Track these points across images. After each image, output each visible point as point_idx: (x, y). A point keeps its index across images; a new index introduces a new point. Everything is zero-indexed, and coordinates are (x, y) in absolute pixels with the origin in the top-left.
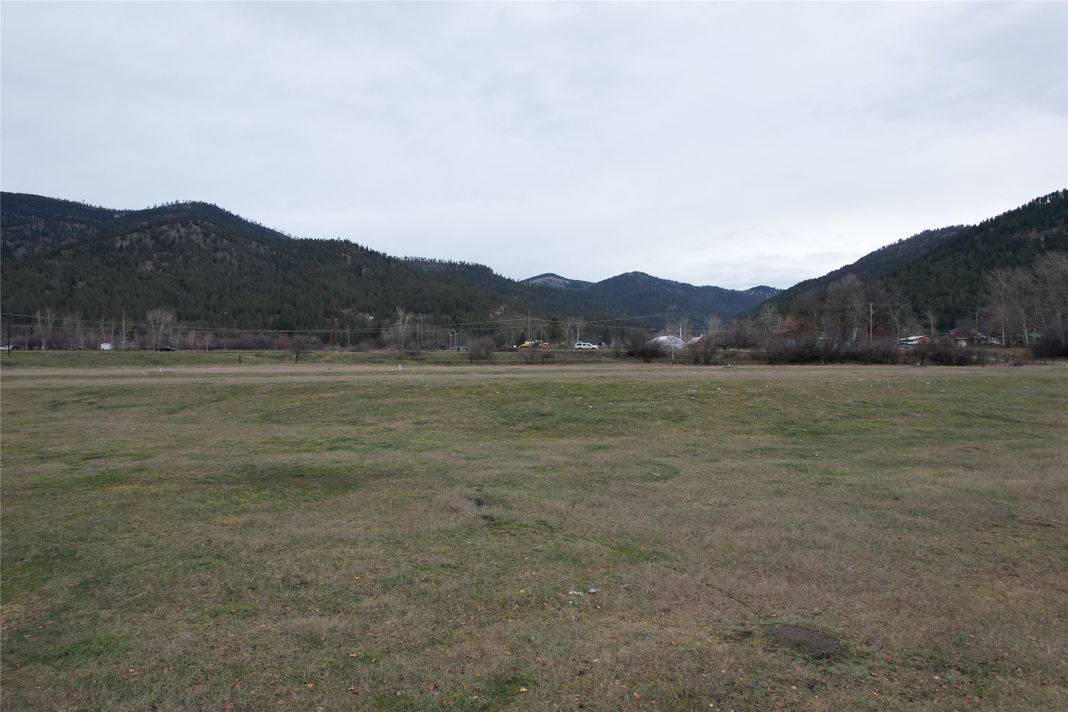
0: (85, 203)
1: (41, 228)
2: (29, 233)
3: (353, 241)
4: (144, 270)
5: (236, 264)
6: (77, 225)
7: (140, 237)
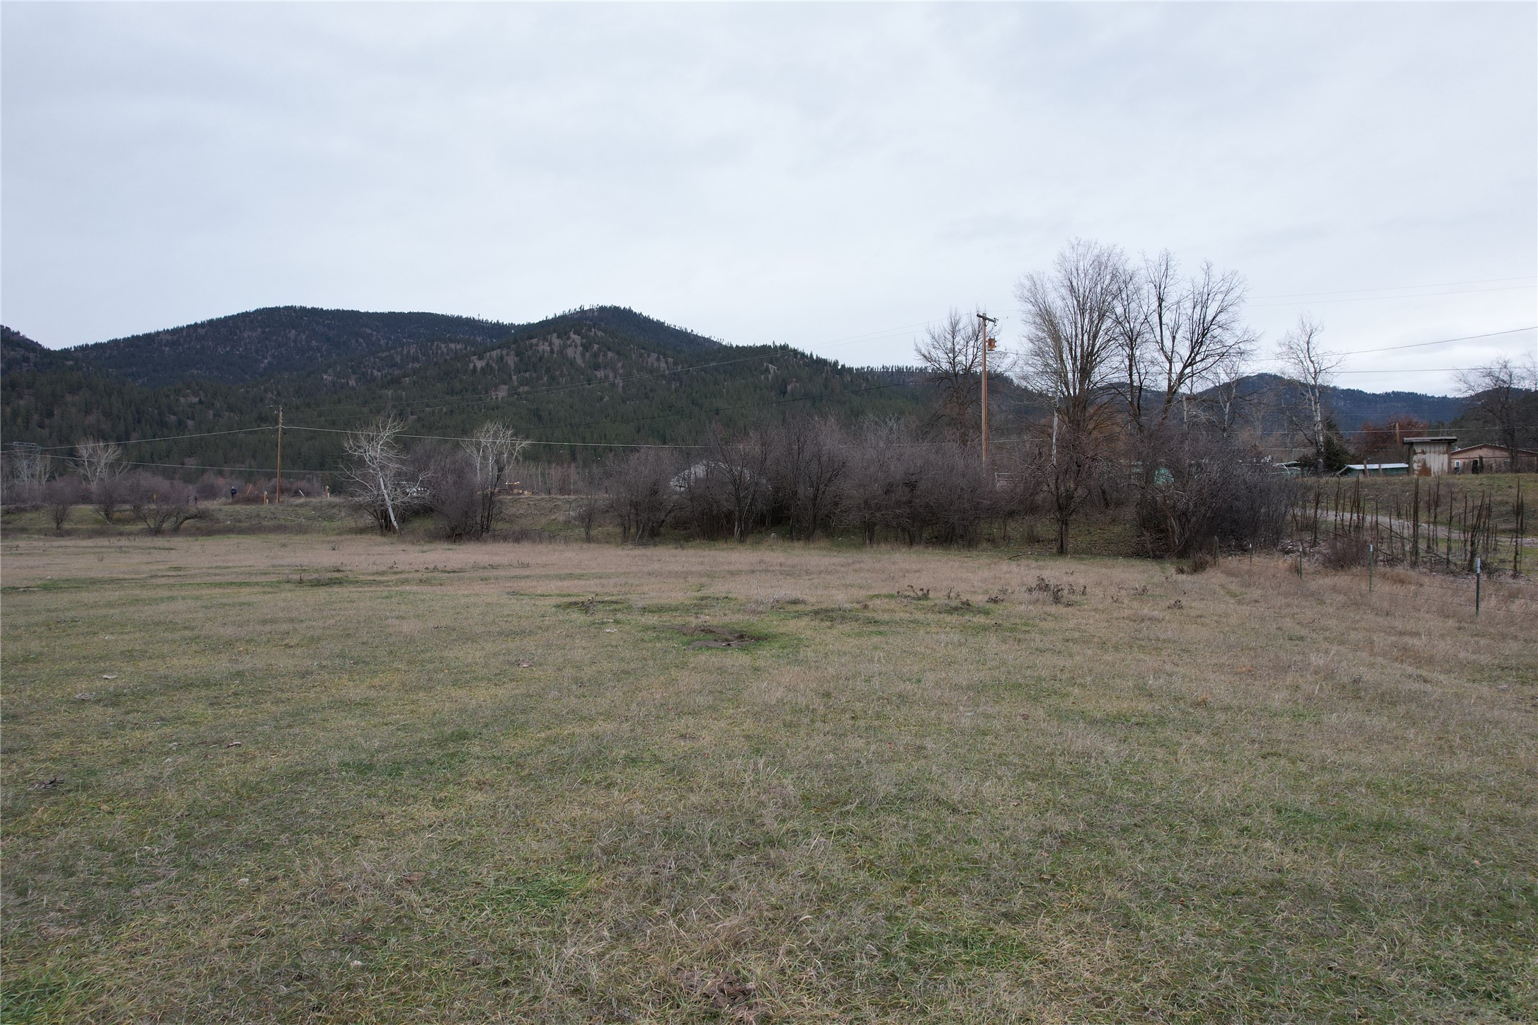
0: (481, 318)
1: (412, 351)
2: (398, 359)
3: (792, 346)
4: (494, 397)
5: (621, 385)
6: (452, 346)
7: (502, 355)
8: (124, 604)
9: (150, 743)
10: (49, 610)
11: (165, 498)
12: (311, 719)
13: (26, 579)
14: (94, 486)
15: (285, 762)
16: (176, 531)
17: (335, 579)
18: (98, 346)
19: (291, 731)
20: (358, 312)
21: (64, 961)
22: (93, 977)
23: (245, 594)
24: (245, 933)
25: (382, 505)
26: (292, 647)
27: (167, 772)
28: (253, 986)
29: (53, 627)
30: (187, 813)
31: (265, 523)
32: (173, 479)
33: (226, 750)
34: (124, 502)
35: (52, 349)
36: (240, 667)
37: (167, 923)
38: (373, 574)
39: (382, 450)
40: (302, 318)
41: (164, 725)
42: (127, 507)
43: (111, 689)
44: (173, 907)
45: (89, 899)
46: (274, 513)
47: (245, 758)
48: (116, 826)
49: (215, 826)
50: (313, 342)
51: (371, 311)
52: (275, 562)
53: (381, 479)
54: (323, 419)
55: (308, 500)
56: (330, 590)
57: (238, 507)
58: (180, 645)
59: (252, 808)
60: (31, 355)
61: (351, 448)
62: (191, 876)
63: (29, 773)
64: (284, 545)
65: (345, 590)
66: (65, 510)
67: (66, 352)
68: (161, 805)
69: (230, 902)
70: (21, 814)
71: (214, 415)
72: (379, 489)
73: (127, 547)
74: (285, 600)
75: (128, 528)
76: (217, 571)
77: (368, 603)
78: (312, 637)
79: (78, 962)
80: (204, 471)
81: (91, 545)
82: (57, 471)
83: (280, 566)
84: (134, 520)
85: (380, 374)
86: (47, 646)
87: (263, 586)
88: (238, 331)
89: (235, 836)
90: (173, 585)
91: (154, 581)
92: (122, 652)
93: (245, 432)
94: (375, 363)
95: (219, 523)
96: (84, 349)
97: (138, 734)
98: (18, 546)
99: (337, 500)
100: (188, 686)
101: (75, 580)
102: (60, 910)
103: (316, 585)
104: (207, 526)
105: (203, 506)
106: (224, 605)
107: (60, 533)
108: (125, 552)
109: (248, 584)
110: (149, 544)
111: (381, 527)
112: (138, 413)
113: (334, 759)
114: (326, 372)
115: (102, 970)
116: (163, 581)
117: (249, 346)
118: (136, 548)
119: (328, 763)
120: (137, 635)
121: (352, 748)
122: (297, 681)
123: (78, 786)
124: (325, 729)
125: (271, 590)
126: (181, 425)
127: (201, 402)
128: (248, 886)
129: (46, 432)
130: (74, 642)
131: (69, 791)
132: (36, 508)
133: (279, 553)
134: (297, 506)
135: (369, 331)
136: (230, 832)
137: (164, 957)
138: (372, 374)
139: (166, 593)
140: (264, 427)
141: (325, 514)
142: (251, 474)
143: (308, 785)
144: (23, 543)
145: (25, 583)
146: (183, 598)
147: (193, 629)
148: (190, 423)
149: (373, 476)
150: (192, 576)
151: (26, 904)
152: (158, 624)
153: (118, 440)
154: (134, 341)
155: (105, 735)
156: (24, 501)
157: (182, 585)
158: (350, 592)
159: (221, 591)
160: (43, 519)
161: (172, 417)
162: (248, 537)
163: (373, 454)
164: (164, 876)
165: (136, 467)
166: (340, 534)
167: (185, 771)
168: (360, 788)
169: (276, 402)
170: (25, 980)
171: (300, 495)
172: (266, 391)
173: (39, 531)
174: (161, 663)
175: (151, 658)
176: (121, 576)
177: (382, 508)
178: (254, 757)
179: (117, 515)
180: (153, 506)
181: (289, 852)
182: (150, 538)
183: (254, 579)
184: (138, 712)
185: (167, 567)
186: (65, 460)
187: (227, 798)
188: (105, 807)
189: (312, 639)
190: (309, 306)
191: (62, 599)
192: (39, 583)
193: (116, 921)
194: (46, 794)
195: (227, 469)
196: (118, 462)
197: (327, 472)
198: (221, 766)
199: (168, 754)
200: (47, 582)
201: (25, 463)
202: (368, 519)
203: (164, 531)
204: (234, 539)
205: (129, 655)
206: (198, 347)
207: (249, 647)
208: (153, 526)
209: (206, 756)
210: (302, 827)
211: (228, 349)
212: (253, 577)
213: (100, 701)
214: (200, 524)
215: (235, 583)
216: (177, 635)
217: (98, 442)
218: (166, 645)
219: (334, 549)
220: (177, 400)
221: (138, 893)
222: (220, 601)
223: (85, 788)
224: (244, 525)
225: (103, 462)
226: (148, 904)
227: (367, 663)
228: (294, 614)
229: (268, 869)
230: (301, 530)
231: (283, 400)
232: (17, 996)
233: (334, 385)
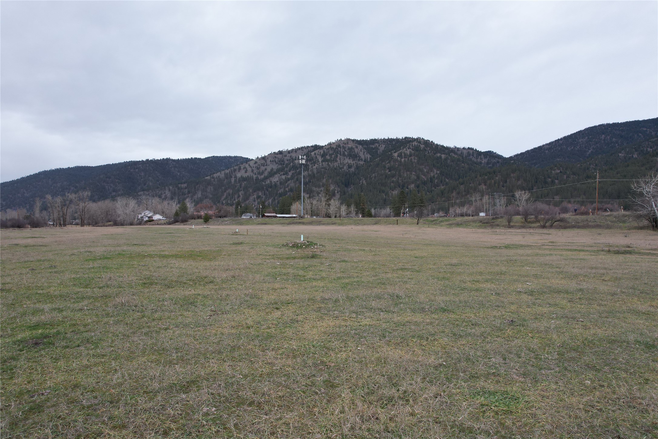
8: (533, 256)
9: (545, 313)
10: (507, 256)
11: (547, 213)
12: (618, 316)
13: (499, 243)
14: (521, 209)
15: (605, 333)
16: (551, 226)
17: (627, 251)
18: (522, 154)
19: (608, 320)
20: (638, 121)
21: (519, 390)
22: (530, 400)
23: (582, 255)
24: (590, 406)
25: (654, 216)
26: (606, 281)
27: (553, 326)
28: (596, 431)
29: (509, 262)
30: (561, 345)
31: (590, 224)
32: (550, 205)
33: (577, 322)
34: (532, 215)
35: (506, 157)
36: (581, 287)
37: (556, 389)
38: (649, 250)
39: (653, 188)
40: (608, 129)
41: (550, 307)
42: (533, 217)
43: (530, 289)
44: (558, 383)
45: (526, 369)
46: (594, 219)
47: (585, 328)
48: (535, 343)
49: (574, 354)
50: (614, 139)
51: (646, 119)
52: (596, 241)
53: (653, 203)
54: (619, 175)
55: (612, 213)
56: (625, 256)
57: (577, 217)
58: (555, 275)
59: (590, 351)
60: (500, 160)
61: (635, 188)
62: (565, 373)
63: (504, 316)
64: (600, 234)
65: (633, 256)
66: (511, 217)
67: (511, 157)
68: (551, 339)
69: (582, 389)
70: (502, 330)
71: (567, 177)
72: (652, 207)
73: (533, 233)
74: (601, 259)
75: (533, 225)
76: (569, 244)
77: (647, 264)
78: (617, 277)
79: (524, 392)
80: (562, 201)
81: (520, 231)
82: (509, 203)
83: (598, 243)
84: (535, 222)
85: (651, 150)
86: (507, 269)
87: (590, 252)
88: (577, 140)
89: (583, 361)
90: (551, 249)
91: (544, 247)
92: (533, 275)
93: (580, 184)
94: (649, 144)
95: (569, 223)
96: (517, 156)
97: (540, 308)
98: (496, 231)
99: (627, 213)
100: (559, 292)
101: (515, 245)
102: (517, 370)
103: (617, 253)
104: (564, 225)
105: (562, 216)
106: (573, 259)
107: (510, 227)
108: (532, 235)
109: (583, 251)
110: (541, 232)
111: (653, 226)
112: (536, 179)
113: (631, 337)
114: (620, 152)
115: (532, 398)
116: (547, 247)
117: (582, 146)
118: (536, 233)
119: (628, 339)
120: (538, 268)
121: (641, 334)
122: (609, 297)
123: (520, 324)
124: (625, 322)
125: (594, 254)
126: (553, 182)
127: (561, 172)
128: (590, 385)
129: (504, 189)
130: (516, 269)
131: (517, 325)
132: (502, 217)
133: (597, 237)
134: (606, 216)
135: (645, 129)
136: (580, 358)
137: (555, 402)
138: (647, 150)
139: (548, 252)
140: (589, 181)
141: (621, 220)
142: (583, 202)
143: (618, 347)
144: (498, 230)
145: (499, 245)
146: (556, 255)
147: (560, 268)
148: (556, 181)
149: (648, 201)
150: (559, 246)
151: (506, 363)
152: (546, 265)
153: (529, 190)
154: (535, 150)
155: (528, 306)
156: (498, 215)
157: (555, 249)
158: (636, 258)
159: (571, 253)
160: (504, 221)
161: (549, 179)
162: (582, 230)
163: (648, 190)
164: (554, 369)
165: (536, 201)
166: (629, 229)
167: (560, 328)
168: (648, 355)
169: (595, 169)
170: (507, 391)
171: (607, 211)
172: (590, 164)
173: (503, 226)
174: (548, 281)
175: (544, 278)
176: (531, 244)
177: (654, 217)
178: (590, 328)
179: (529, 220)
180: (542, 216)
181: (610, 376)
182: (541, 229)
183: (586, 249)
184: (540, 299)
185: (548, 241)
186: (511, 199)
187: (579, 343)
188: (530, 335)
189: (616, 278)
190: (611, 123)
191: (511, 252)
192: (503, 245)
193: (536, 381)
194: (510, 325)
195: (572, 200)
196: (529, 199)
197: (621, 200)
198: (575, 329)
199: (552, 319)
200: (506, 245)
201: (498, 200)
202: (645, 222)
203: (546, 227)
204: (576, 231)
205: (536, 276)
206: (559, 149)
207: (585, 279)
208: (542, 224)
209: (568, 323)
210: (615, 366)
211: (572, 148)
212: (585, 248)
213: (526, 293)
214: (562, 224)
215: (577, 250)
216: (554, 270)
217: (522, 191)
218: (550, 274)
219: (626, 237)
220: (551, 172)
221: (544, 372)
222: (572, 257)
223: (523, 326)
224: (580, 224)
225: (524, 200)
226: (548, 378)
227: (648, 294)
228: (606, 266)
229: (599, 380)
230: (608, 227)
231: (599, 168)
232: (505, 396)
233: (625, 158)
